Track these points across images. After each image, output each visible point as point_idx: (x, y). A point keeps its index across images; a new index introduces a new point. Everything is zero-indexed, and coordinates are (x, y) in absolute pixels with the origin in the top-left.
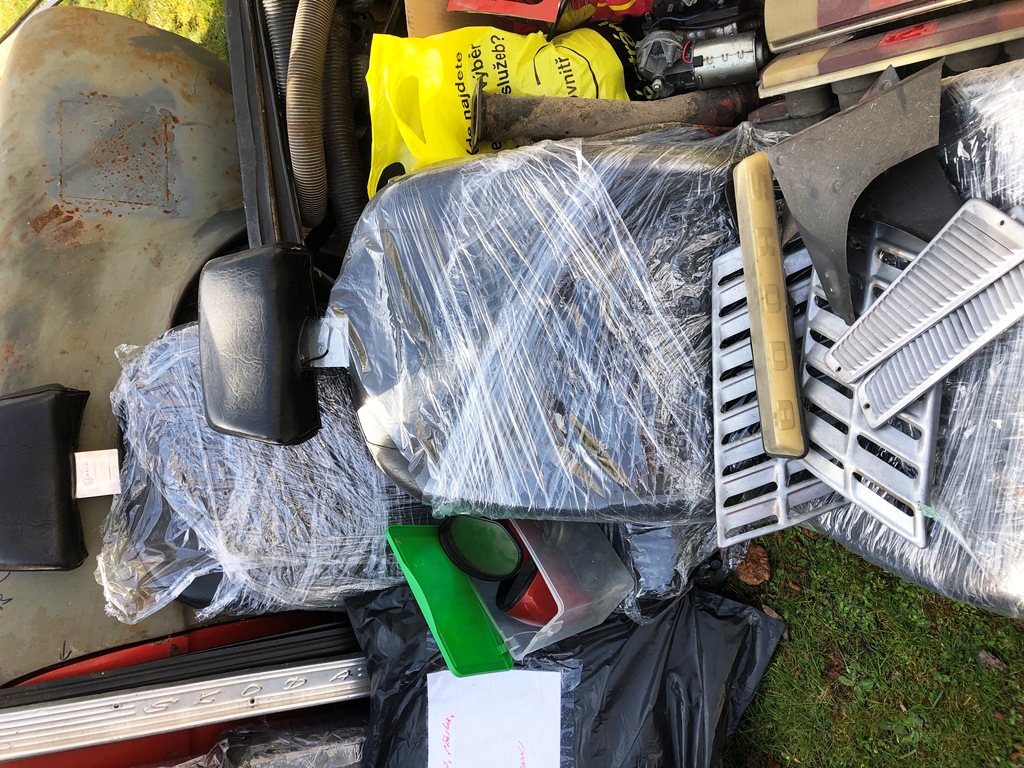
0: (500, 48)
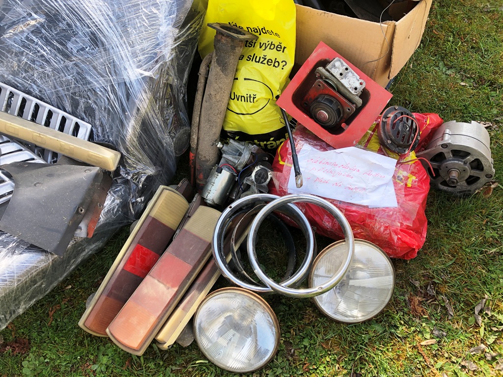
0: (276, 64)
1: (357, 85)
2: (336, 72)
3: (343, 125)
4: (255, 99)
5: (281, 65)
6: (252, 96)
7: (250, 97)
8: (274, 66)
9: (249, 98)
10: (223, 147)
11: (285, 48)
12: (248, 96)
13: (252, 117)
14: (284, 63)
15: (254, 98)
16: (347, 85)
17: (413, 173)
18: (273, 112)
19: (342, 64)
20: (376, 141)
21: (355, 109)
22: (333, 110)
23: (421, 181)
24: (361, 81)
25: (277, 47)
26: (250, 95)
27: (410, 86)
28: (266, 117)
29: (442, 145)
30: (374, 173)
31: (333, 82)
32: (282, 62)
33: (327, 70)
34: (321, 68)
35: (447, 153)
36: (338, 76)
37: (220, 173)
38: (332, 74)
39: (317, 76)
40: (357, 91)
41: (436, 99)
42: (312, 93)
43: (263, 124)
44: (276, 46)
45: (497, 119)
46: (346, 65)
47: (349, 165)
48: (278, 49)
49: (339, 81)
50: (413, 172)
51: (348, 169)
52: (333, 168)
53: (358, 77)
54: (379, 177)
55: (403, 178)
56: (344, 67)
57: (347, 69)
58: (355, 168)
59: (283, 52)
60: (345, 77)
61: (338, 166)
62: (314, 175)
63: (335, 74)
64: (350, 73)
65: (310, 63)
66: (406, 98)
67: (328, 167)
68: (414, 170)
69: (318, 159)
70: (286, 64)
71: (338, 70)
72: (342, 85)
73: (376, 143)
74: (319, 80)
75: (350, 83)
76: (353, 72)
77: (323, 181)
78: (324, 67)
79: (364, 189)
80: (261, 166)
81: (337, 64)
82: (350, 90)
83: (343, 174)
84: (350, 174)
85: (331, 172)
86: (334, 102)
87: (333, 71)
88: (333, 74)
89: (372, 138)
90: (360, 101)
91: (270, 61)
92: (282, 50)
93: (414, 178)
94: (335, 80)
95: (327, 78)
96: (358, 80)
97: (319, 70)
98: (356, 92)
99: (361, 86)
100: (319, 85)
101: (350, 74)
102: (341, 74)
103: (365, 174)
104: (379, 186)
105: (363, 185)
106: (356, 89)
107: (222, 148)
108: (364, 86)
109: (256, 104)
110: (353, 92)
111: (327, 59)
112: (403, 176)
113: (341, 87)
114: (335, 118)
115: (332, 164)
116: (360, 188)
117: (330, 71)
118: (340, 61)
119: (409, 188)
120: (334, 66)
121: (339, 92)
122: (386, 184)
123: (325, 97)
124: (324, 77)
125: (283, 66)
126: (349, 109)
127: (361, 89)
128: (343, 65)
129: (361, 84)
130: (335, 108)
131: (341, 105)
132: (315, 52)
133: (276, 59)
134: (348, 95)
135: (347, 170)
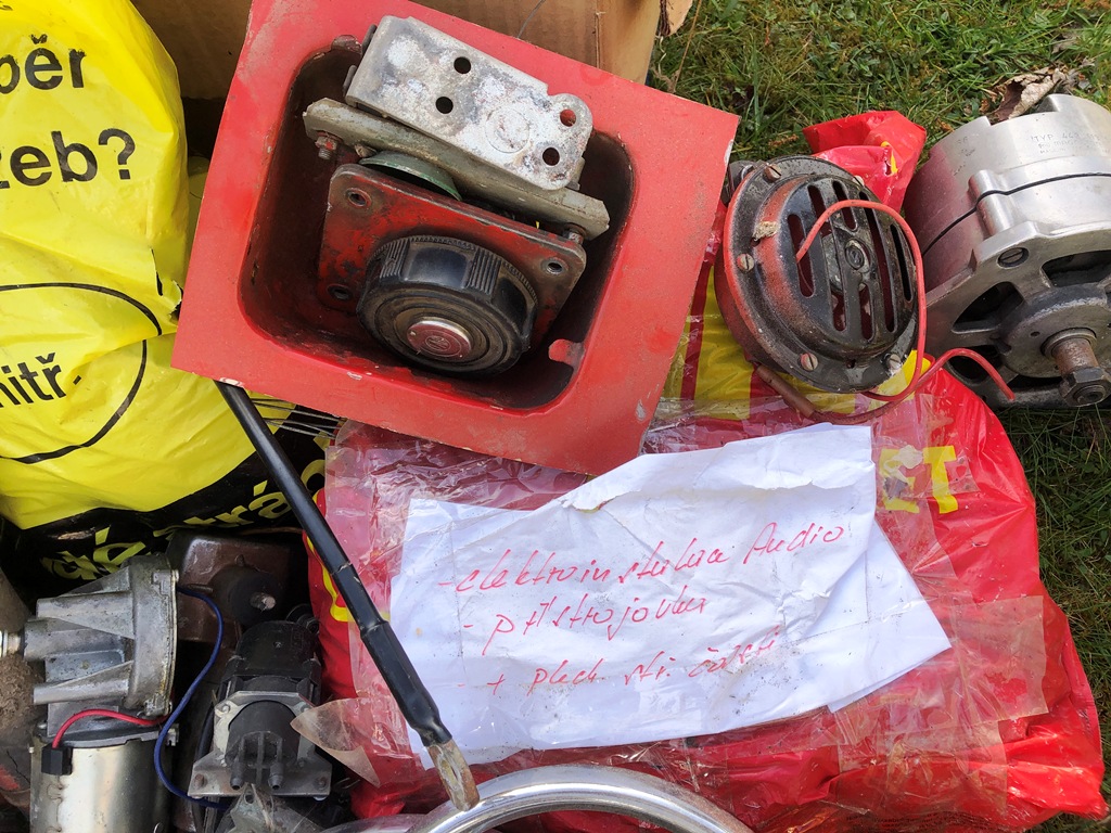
1: (550, 131)
2: (412, 103)
3: (557, 350)
4: (60, 379)
5: (107, 155)
6: (35, 366)
7: (29, 376)
8: (68, 176)
9: (24, 384)
10: (23, 645)
11: (76, 57)
12: (16, 373)
13: (98, 451)
14: (117, 144)
15: (51, 375)
16: (498, 156)
17: (938, 437)
18: (195, 387)
19: (425, 44)
20: (724, 350)
21: (582, 256)
22: (479, 302)
23: (978, 455)
24: (561, 102)
25: (31, 67)
26: (22, 366)
27: (724, 23)
28: (177, 422)
29: (1003, 259)
30: (788, 533)
31: (421, 159)
32: (103, 140)
33: (361, 108)
34: (323, 110)
35: (1026, 278)
36: (432, 122)
37: (67, 768)
38: (391, 120)
39: (323, 154)
40: (560, 167)
41: (832, 45)
42: (339, 240)
43: (179, 455)
44: (22, 65)
45: (1066, 44)
46: (453, 46)
47: (665, 553)
48: (44, 76)
49: (449, 146)
50: (936, 433)
51: (669, 570)
52: (593, 596)
53: (540, 87)
54: (819, 539)
55: (911, 481)
56: (447, 61)
57: (462, 65)
58: (696, 549)
59: (78, 81)
60: (474, 112)
61: (613, 576)
62: (513, 661)
63: (409, 117)
64: (490, 80)
65: (254, 97)
66: (729, 76)
67: (571, 594)
68: (936, 423)
69: (505, 564)
70: (131, 146)
71: (416, 86)
72: (475, 161)
73: (729, 358)
74: (341, 171)
75: (511, 133)
76: (503, 68)
77: (571, 677)
78: (339, 95)
79: (777, 630)
80: (239, 694)
81: (401, 53)
82: (525, 173)
83: (654, 606)
84: (689, 594)
85: (592, 616)
86: (470, 258)
87: (393, 100)
88: (400, 116)
89: (705, 345)
90: (594, 212)
91: (28, 158)
92: (66, 73)
93: (948, 454)
94: (423, 149)
95: (377, 149)
96: (546, 105)
97: (316, 120)
98: (561, 176)
99: (570, 131)
100: (357, 197)
101: (491, 89)
102: (444, 105)
103: (754, 556)
104: (836, 588)
105: (763, 616)
106: (551, 156)
107: (20, 652)
108: (584, 128)
109: (78, 396)
110: (543, 178)
111: (340, 41)
112: (908, 472)
113: (470, 174)
114: (508, 334)
115: (580, 573)
116: (756, 637)
117: (377, 104)
118: (408, 31)
119: (950, 516)
120: (389, 70)
121: (471, 195)
122: (863, 559)
123: (416, 247)
124: (360, 151)
125: (122, 159)
126: (555, 266)
127: (581, 149)
128: (433, 52)
129: (567, 119)
130: (486, 289)
131: (510, 258)
132: (259, 23)
133: (57, 135)
134: (522, 198)
135: (664, 579)
